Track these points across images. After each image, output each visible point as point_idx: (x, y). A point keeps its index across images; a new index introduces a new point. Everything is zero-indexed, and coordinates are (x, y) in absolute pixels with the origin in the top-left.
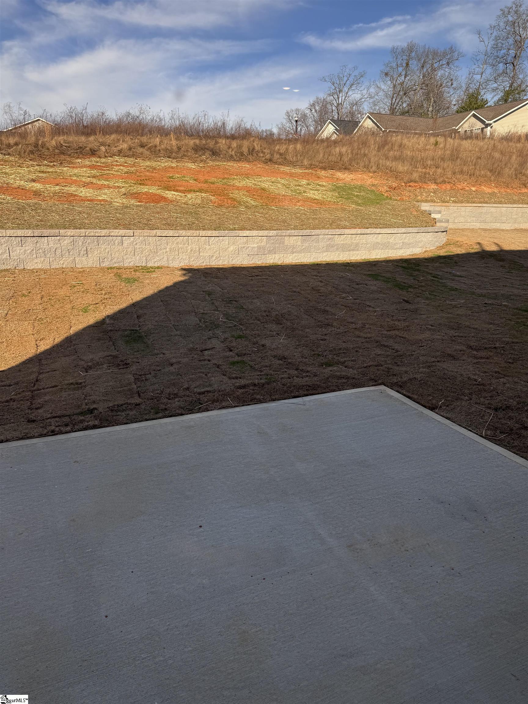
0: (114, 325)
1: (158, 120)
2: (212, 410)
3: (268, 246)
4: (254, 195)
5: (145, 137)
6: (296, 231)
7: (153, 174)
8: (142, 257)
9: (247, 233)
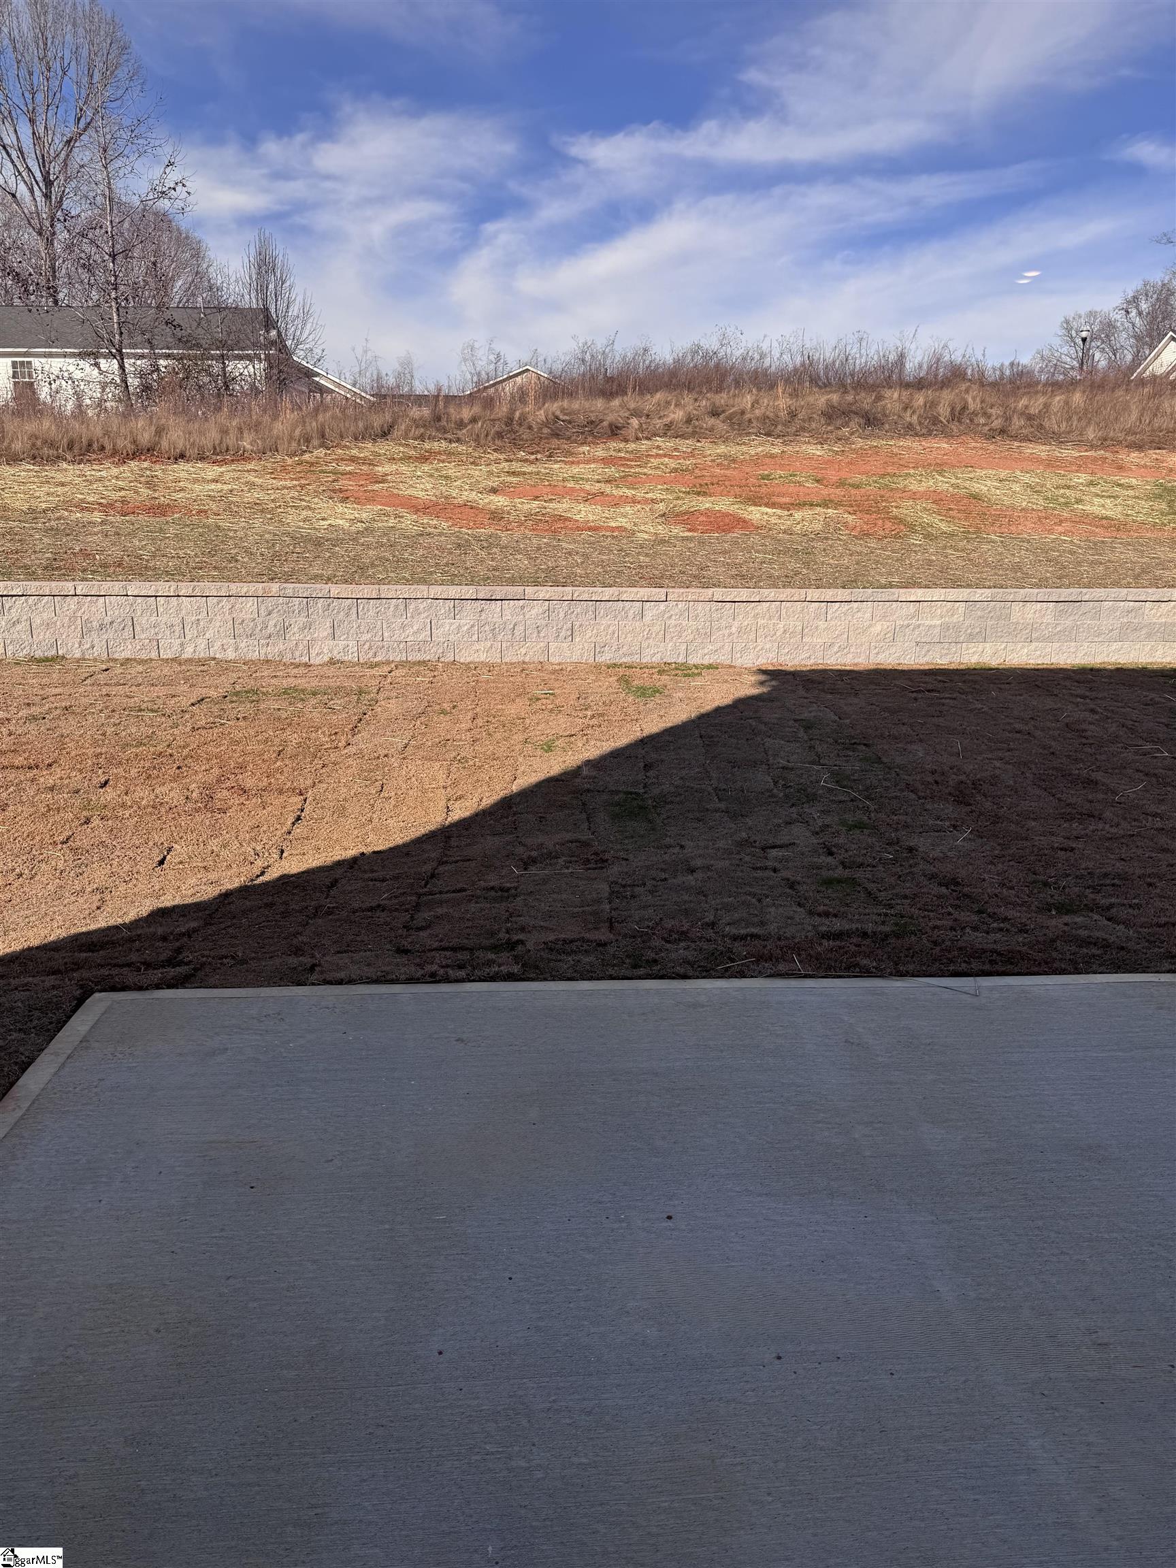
0: (596, 780)
1: (757, 357)
2: (752, 977)
3: (967, 623)
4: (951, 509)
5: (724, 395)
6: (1041, 590)
7: (728, 472)
8: (678, 644)
9: (918, 594)
